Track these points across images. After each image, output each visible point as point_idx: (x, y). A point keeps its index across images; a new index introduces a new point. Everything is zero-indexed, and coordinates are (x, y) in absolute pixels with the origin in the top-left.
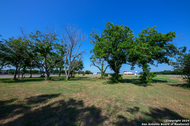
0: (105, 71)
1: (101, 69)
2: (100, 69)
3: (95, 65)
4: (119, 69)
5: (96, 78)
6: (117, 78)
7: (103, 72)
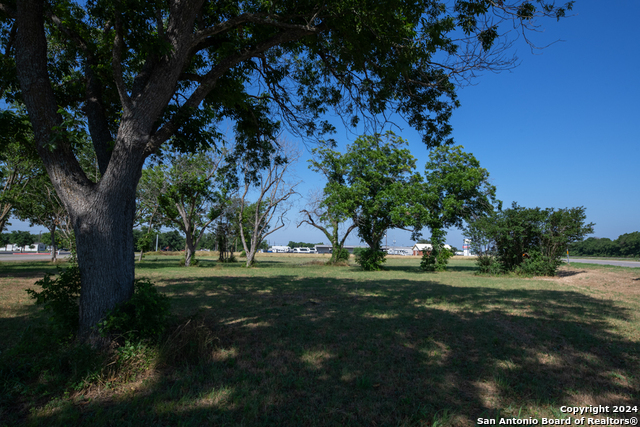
0: (343, 240)
1: (332, 234)
2: (328, 235)
3: (313, 224)
4: (379, 238)
5: (313, 263)
6: (374, 261)
7: (337, 244)
